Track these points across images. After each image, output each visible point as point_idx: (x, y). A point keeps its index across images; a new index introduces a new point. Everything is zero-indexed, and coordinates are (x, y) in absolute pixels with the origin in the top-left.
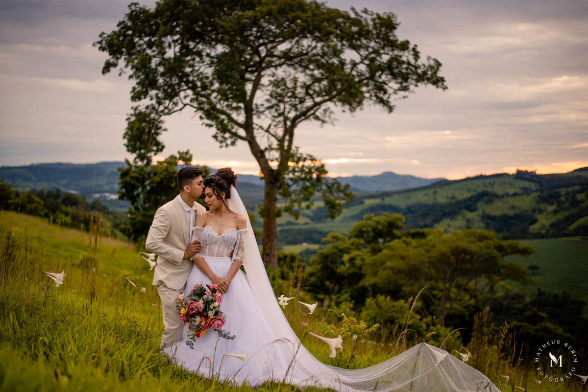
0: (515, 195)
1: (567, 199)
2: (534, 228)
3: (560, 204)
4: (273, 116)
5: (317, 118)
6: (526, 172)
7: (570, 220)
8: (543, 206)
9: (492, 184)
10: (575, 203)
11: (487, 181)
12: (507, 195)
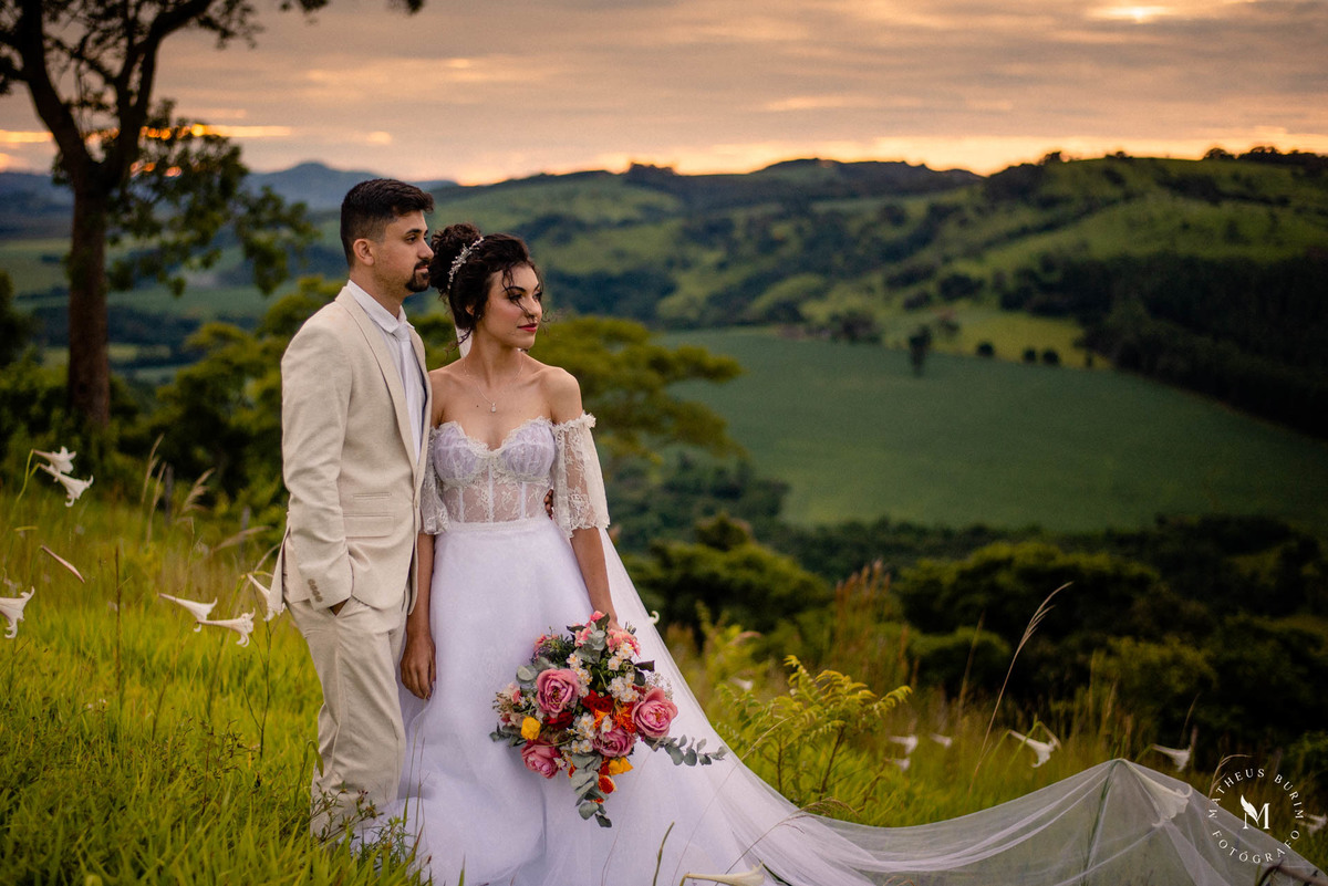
0: (626, 223)
1: (749, 237)
2: (670, 305)
3: (732, 246)
4: (93, 16)
5: (209, 24)
6: (652, 169)
7: (755, 286)
8: (693, 251)
9: (569, 197)
10: (769, 245)
11: (558, 188)
12: (606, 224)
